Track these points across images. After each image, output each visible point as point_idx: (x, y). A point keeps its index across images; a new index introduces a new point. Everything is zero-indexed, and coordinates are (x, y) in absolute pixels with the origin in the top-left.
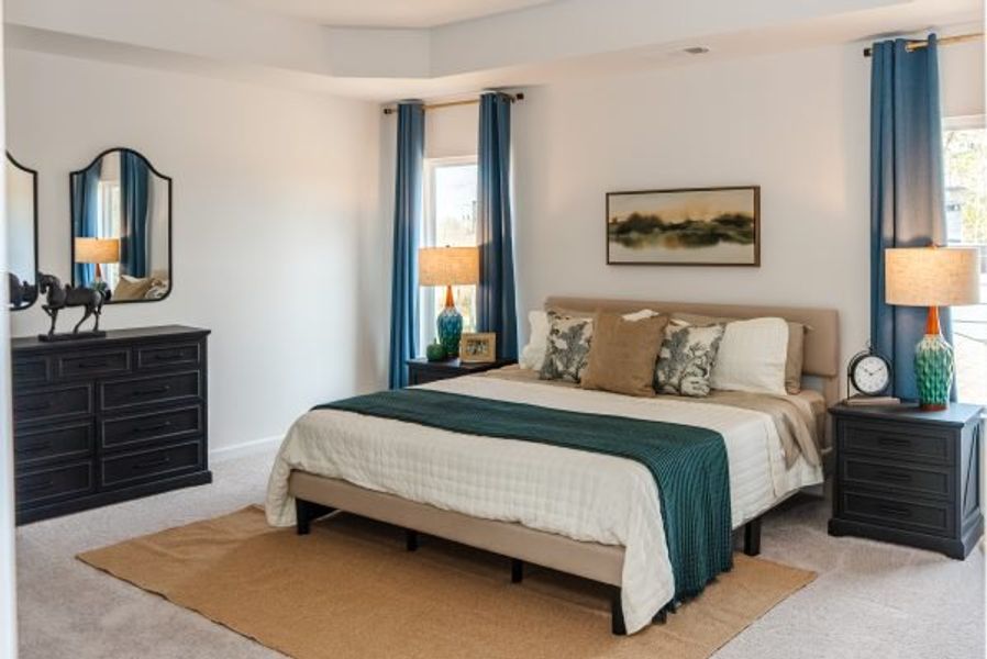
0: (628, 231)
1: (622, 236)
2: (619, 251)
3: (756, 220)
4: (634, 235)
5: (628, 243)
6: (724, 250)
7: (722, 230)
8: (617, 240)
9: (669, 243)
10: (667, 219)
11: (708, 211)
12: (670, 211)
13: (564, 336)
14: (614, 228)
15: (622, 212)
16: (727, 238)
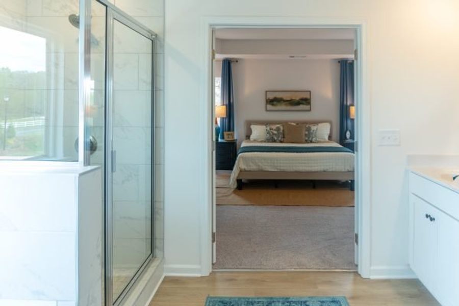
0: (272, 101)
1: (271, 103)
2: (270, 107)
3: (310, 99)
4: (275, 103)
5: (273, 105)
6: (301, 107)
7: (301, 102)
8: (269, 104)
9: (286, 105)
10: (285, 99)
11: (297, 97)
12: (286, 96)
13: (275, 130)
14: (269, 101)
15: (271, 96)
16: (303, 104)
